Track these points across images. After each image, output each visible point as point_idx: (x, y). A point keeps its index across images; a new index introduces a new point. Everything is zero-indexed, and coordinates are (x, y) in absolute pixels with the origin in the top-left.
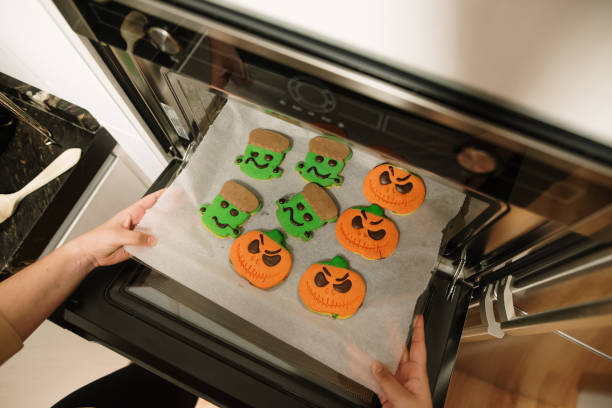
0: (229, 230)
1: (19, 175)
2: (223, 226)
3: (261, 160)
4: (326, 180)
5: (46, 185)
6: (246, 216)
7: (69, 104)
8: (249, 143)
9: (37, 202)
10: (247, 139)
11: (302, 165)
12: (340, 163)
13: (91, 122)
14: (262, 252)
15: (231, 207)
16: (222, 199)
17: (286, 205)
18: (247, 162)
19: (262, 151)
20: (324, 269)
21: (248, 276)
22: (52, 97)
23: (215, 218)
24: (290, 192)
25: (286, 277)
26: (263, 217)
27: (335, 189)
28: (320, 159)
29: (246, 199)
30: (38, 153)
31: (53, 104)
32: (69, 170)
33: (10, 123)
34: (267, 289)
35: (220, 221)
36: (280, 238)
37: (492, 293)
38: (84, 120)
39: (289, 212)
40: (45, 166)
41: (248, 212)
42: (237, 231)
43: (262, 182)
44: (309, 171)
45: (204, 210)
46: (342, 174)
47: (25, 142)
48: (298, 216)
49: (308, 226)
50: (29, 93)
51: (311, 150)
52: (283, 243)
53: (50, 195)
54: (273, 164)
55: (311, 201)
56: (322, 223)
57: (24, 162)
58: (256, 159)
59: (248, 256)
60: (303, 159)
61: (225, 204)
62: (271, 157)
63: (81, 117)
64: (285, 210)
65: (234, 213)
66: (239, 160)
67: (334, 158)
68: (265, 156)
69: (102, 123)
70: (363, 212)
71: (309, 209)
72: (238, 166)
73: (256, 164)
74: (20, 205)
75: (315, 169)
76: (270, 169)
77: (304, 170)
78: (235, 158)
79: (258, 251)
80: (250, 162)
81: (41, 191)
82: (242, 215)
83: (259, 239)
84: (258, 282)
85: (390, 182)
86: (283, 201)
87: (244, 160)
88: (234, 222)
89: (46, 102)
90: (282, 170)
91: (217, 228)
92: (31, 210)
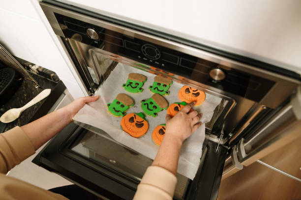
0: (120, 113)
1: (23, 101)
2: (118, 111)
3: (133, 85)
4: (162, 92)
5: (35, 105)
6: (127, 107)
7: (47, 70)
8: (129, 78)
9: (30, 112)
10: (128, 77)
11: (151, 87)
12: (168, 86)
13: (56, 78)
14: (135, 122)
15: (121, 104)
16: (117, 101)
17: (145, 102)
18: (128, 85)
19: (134, 81)
20: (163, 127)
21: (129, 132)
22: (40, 67)
23: (114, 108)
24: (146, 98)
25: (146, 132)
26: (135, 108)
27: (166, 96)
28: (159, 84)
29: (128, 100)
30: (32, 91)
31: (41, 70)
32: (45, 99)
33: (21, 79)
34: (138, 138)
35: (116, 109)
36: (143, 116)
37: (236, 149)
38: (53, 76)
39: (146, 105)
40: (35, 97)
41: (128, 106)
42: (124, 113)
43: (134, 94)
44: (155, 89)
45: (109, 105)
46: (169, 90)
47: (26, 87)
48: (151, 107)
49: (155, 111)
50: (30, 66)
51: (155, 81)
52: (144, 118)
53: (36, 109)
54: (139, 86)
55: (156, 100)
56: (161, 109)
57: (25, 95)
58: (132, 85)
59: (129, 124)
60: (152, 85)
61: (118, 103)
62: (138, 84)
63: (52, 75)
64: (145, 104)
65: (122, 106)
66: (124, 85)
67: (165, 84)
68: (135, 84)
69: (61, 78)
70: (179, 105)
71: (155, 104)
72: (124, 88)
73: (132, 87)
74: (22, 113)
75: (157, 88)
76: (138, 88)
77: (152, 89)
78: (122, 84)
79: (133, 122)
80: (129, 86)
81: (32, 107)
82: (126, 107)
83: (134, 116)
84: (134, 135)
85: (190, 92)
86: (144, 101)
87: (127, 85)
88: (122, 110)
89: (37, 69)
90: (143, 89)
91: (115, 112)
92: (27, 115)
